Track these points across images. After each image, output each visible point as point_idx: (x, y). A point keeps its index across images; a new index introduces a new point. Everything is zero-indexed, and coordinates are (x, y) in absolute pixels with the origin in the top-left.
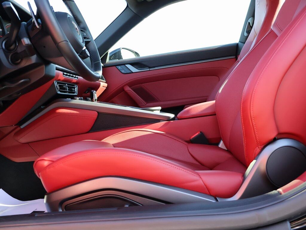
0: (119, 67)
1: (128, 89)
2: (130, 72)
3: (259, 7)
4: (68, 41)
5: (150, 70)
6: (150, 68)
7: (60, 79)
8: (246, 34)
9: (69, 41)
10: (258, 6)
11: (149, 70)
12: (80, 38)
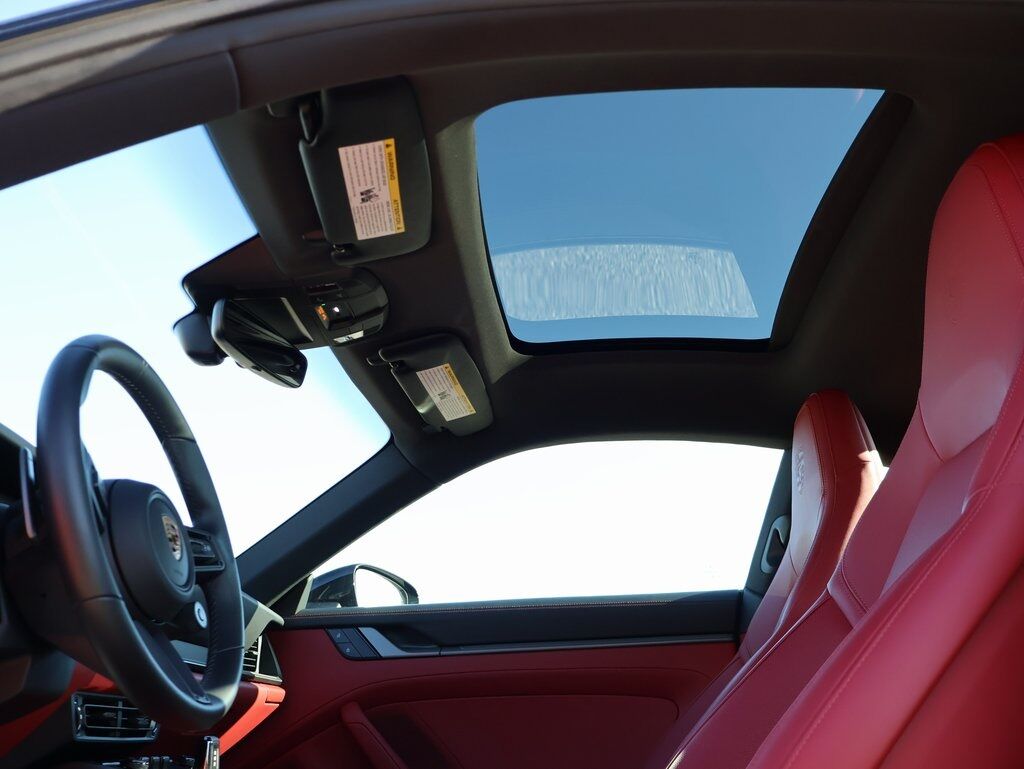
0: (338, 635)
1: (355, 716)
2: (373, 655)
3: (801, 493)
4: (116, 596)
5: (440, 656)
6: (442, 646)
7: (96, 688)
8: (766, 567)
9: (120, 596)
10: (800, 488)
11: (437, 653)
12: (177, 572)
